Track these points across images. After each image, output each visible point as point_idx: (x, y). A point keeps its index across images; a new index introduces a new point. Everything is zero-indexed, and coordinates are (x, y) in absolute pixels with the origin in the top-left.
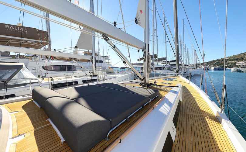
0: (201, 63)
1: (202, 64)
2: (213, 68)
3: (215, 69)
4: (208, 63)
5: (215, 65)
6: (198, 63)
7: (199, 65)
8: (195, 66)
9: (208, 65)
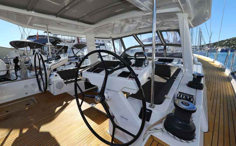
0: (206, 44)
1: (208, 45)
2: (219, 50)
3: (222, 51)
4: (215, 44)
5: (222, 46)
6: (202, 44)
7: (203, 46)
8: (198, 48)
9: (215, 47)
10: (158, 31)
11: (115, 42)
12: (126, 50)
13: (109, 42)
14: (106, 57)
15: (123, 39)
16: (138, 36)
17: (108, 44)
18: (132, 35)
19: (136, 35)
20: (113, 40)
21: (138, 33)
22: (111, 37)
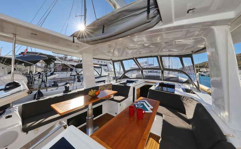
10: (159, 56)
11: (115, 64)
12: (125, 72)
13: (111, 63)
14: (107, 77)
15: (123, 62)
16: (138, 59)
17: (110, 65)
18: (133, 59)
19: (136, 58)
20: (114, 62)
21: (138, 57)
22: (111, 59)
